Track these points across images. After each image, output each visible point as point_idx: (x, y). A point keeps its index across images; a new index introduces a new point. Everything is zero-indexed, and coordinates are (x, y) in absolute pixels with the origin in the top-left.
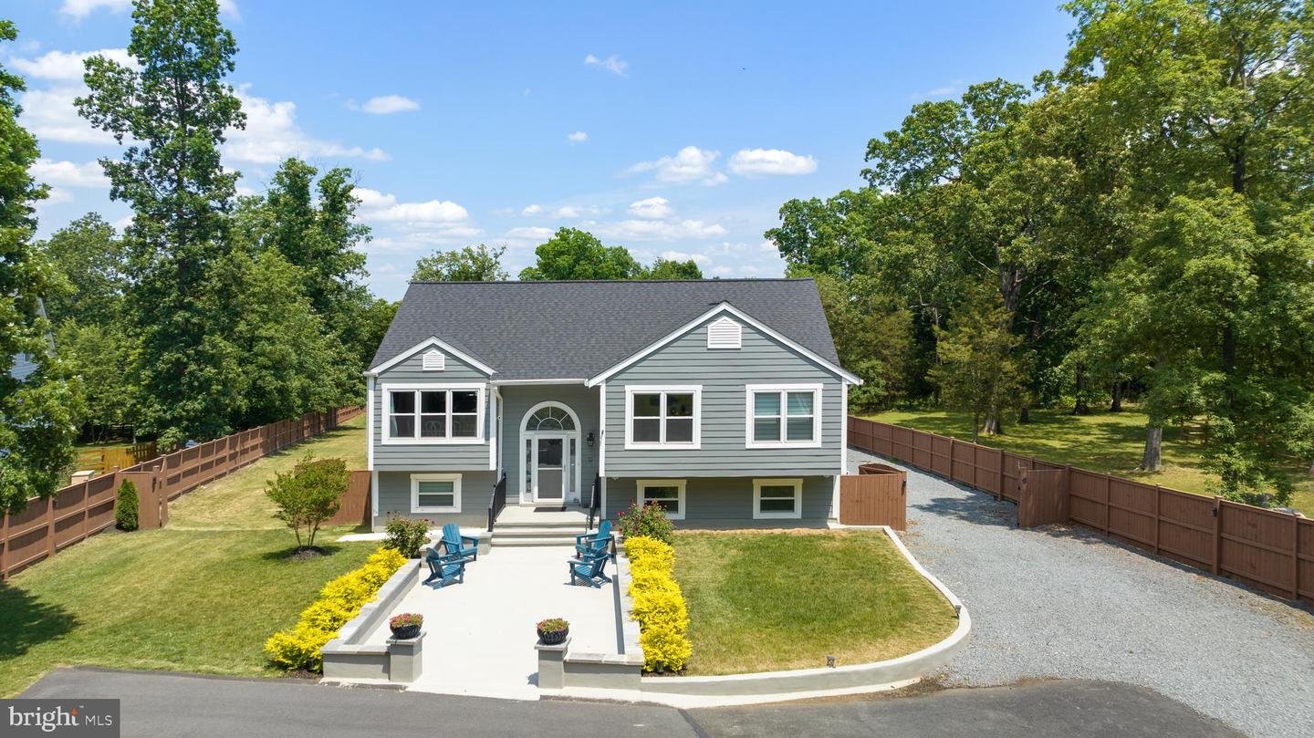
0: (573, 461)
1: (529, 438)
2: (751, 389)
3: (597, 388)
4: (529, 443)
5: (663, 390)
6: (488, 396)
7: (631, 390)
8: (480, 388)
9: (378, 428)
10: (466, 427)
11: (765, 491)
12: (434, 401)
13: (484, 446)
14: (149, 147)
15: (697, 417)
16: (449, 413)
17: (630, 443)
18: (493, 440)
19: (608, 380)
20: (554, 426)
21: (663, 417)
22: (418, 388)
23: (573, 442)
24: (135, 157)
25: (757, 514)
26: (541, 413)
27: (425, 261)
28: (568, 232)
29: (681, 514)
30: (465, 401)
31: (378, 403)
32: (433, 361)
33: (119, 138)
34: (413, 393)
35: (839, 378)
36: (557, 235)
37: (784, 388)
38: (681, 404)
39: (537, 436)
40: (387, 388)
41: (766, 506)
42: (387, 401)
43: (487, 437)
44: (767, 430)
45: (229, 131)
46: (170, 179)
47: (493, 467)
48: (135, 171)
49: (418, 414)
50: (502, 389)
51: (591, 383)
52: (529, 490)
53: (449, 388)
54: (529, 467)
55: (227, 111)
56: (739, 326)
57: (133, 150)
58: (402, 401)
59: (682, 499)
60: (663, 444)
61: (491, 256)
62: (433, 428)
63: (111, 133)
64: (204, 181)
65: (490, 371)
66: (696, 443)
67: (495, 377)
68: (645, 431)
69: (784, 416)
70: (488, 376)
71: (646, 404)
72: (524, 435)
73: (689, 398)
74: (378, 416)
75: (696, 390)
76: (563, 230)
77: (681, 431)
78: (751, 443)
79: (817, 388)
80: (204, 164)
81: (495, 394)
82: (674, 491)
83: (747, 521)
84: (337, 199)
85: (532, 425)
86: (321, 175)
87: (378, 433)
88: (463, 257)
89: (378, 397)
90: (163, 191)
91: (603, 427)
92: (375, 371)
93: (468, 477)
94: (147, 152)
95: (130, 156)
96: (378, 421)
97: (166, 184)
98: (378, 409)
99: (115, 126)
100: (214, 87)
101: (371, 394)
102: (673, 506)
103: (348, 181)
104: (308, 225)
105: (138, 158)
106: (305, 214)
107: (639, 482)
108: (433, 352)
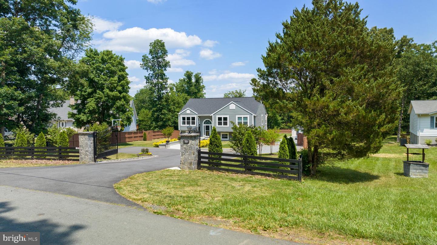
0: (211, 130)
2: (237, 116)
3: (212, 116)
5: (223, 116)
7: (217, 116)
8: (195, 116)
9: (180, 123)
10: (193, 123)
12: (188, 118)
15: (228, 121)
16: (191, 121)
17: (217, 125)
19: (214, 115)
20: (208, 123)
21: (223, 121)
22: (186, 116)
23: (211, 126)
24: (150, 75)
26: (206, 121)
27: (226, 94)
29: (228, 139)
30: (193, 119)
31: (180, 119)
32: (188, 112)
33: (147, 71)
34: (185, 117)
35: (252, 114)
37: (243, 116)
38: (225, 119)
39: (205, 125)
40: (181, 116)
42: (181, 118)
43: (197, 125)
45: (168, 69)
46: (156, 79)
48: (150, 78)
49: (186, 121)
50: (198, 116)
51: (211, 115)
52: (204, 134)
53: (191, 116)
54: (204, 130)
55: (167, 65)
56: (235, 105)
57: (150, 74)
58: (184, 119)
59: (228, 136)
60: (223, 126)
61: (242, 92)
62: (188, 123)
63: (146, 70)
64: (162, 79)
65: (197, 113)
66: (228, 126)
67: (198, 114)
68: (220, 124)
69: (243, 121)
70: (197, 114)
71: (220, 119)
72: (204, 125)
73: (227, 118)
75: (228, 116)
77: (225, 124)
79: (248, 116)
80: (162, 76)
81: (198, 118)
82: (227, 135)
84: (198, 80)
85: (204, 123)
86: (194, 74)
87: (180, 124)
88: (236, 93)
90: (155, 81)
91: (213, 123)
92: (180, 113)
94: (152, 74)
95: (149, 75)
99: (147, 69)
100: (164, 60)
101: (179, 117)
102: (227, 138)
103: (200, 75)
104: (191, 86)
105: (151, 75)
106: (191, 83)
107: (221, 133)
108: (188, 110)
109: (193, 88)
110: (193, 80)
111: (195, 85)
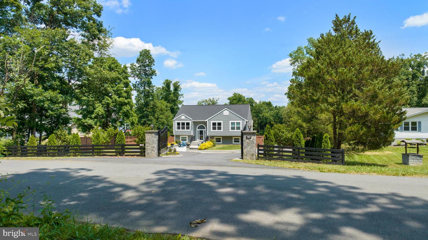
0: (205, 134)
1: (198, 130)
2: (230, 122)
4: (198, 131)
5: (217, 122)
6: (191, 123)
7: (212, 122)
9: (175, 128)
10: (188, 128)
11: (235, 139)
12: (183, 124)
13: (191, 132)
14: (140, 80)
15: (222, 126)
16: (185, 126)
17: (212, 130)
18: (192, 131)
19: (208, 120)
20: (202, 128)
21: (217, 126)
22: (181, 122)
23: (205, 131)
25: (233, 143)
26: (200, 126)
27: (199, 102)
28: (236, 94)
29: (221, 143)
30: (188, 124)
31: (175, 124)
35: (244, 120)
36: (233, 95)
37: (236, 122)
38: (219, 124)
39: (199, 130)
40: (176, 122)
41: (235, 142)
43: (191, 130)
44: (233, 128)
45: (154, 77)
46: (143, 86)
47: (192, 134)
48: (137, 86)
49: (181, 126)
50: (194, 122)
51: (206, 121)
52: (198, 139)
53: (185, 122)
54: (198, 135)
56: (228, 112)
57: (137, 81)
58: (179, 124)
59: (221, 140)
60: (217, 130)
61: (215, 101)
62: (183, 128)
63: (133, 78)
64: (149, 87)
65: (191, 119)
66: (222, 130)
67: (192, 120)
68: (214, 128)
69: (236, 126)
70: (191, 120)
71: (214, 124)
72: (197, 130)
74: (175, 126)
75: (222, 122)
76: (235, 93)
77: (219, 128)
78: (230, 130)
79: (241, 122)
80: (149, 84)
81: (192, 123)
82: (220, 139)
83: (232, 144)
84: (177, 88)
85: (198, 128)
86: (173, 83)
87: (175, 129)
88: (209, 101)
89: (175, 123)
90: (142, 89)
91: (208, 128)
92: (174, 119)
93: (189, 136)
96: (175, 127)
97: (142, 87)
98: (175, 125)
100: (151, 69)
102: (220, 141)
103: (179, 84)
104: (170, 94)
105: (138, 83)
106: (170, 91)
107: (215, 137)
108: (183, 116)
109: (172, 95)
110: (172, 88)
111: (174, 93)
